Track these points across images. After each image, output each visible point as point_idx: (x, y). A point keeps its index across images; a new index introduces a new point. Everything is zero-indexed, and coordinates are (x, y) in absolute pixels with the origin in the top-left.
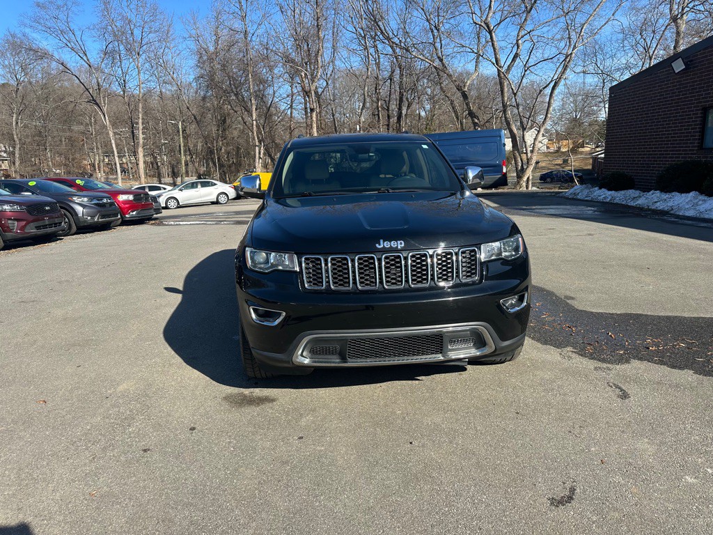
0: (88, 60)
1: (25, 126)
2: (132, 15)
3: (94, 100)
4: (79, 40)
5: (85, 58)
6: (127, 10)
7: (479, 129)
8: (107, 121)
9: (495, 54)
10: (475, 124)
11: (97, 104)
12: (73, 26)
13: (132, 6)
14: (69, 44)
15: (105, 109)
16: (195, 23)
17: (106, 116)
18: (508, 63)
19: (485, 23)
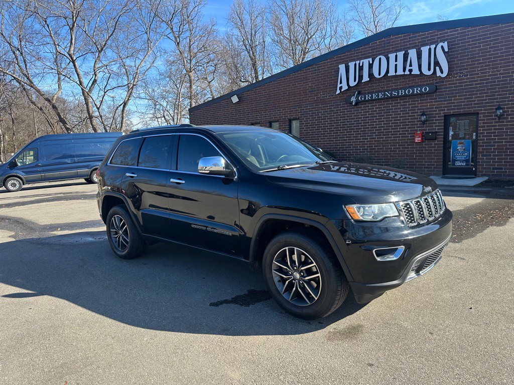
7: (71, 133)
9: (79, 78)
10: (67, 129)
18: (90, 85)
19: (69, 54)
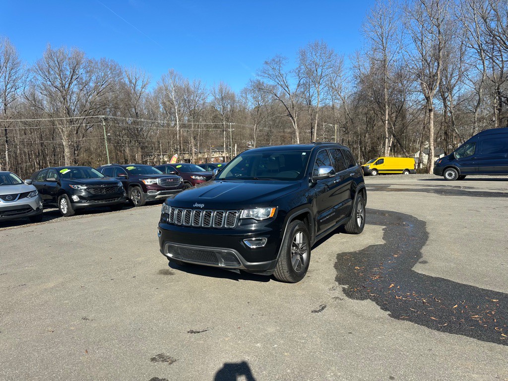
0: (289, 91)
1: (260, 131)
2: (318, 60)
3: (290, 114)
4: (284, 79)
5: (287, 89)
6: (315, 57)
8: (296, 126)
11: (291, 116)
12: (282, 72)
13: (318, 55)
14: (279, 83)
15: (295, 120)
16: (358, 58)
17: (296, 124)
